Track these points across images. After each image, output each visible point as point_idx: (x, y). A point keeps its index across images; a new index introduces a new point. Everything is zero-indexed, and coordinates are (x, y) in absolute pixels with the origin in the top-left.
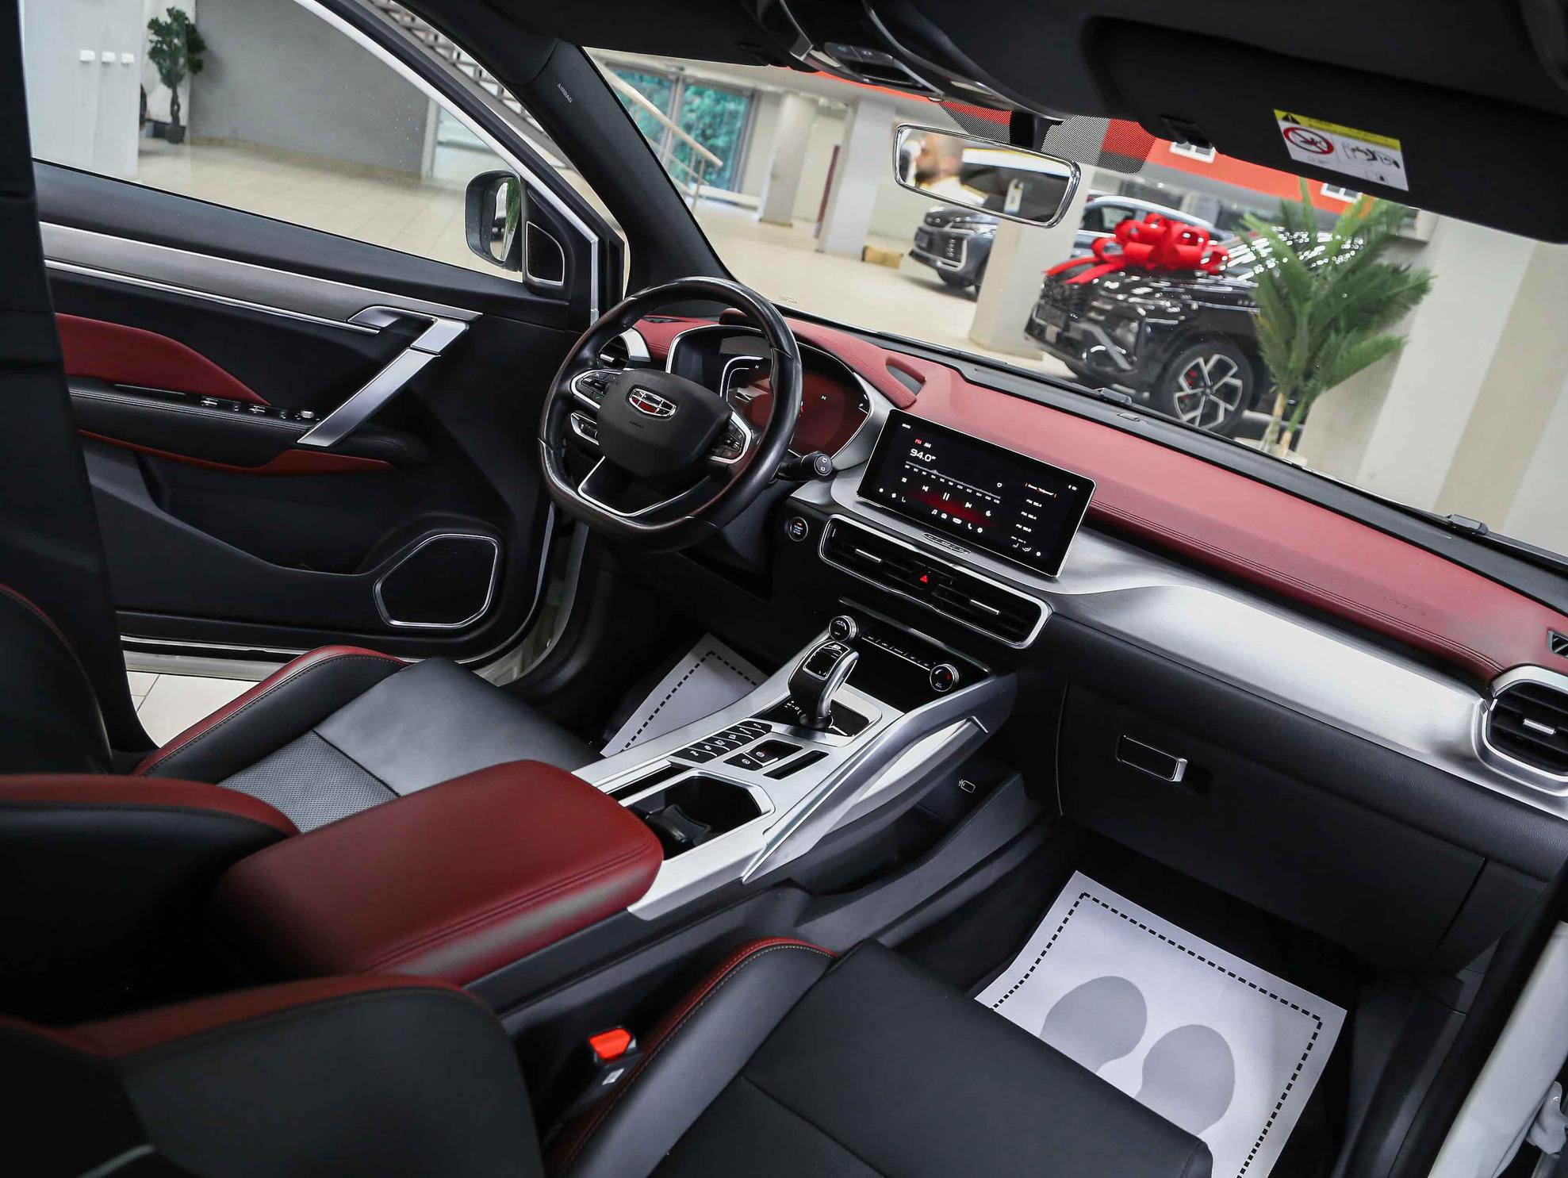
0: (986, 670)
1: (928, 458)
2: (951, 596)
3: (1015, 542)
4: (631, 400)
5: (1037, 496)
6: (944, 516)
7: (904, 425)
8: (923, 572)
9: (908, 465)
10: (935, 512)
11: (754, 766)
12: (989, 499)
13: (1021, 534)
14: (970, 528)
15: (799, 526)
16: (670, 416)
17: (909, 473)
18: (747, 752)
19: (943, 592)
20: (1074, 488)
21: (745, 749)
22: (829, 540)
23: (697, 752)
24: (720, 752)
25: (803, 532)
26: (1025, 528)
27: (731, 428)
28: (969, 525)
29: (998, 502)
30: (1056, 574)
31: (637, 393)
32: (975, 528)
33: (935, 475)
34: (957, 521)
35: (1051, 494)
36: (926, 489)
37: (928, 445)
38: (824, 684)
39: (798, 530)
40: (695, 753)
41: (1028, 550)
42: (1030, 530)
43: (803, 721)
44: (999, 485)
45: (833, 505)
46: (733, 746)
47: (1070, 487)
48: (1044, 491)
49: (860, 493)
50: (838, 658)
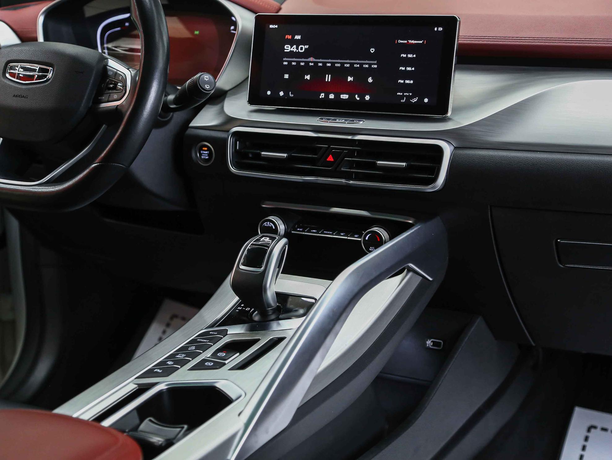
0: (410, 222)
1: (302, 49)
2: (359, 165)
3: (402, 97)
4: (7, 75)
5: (408, 49)
6: (332, 96)
7: (271, 26)
8: (328, 151)
9: (286, 61)
10: (322, 96)
11: (218, 366)
12: (367, 66)
13: (405, 88)
14: (358, 99)
15: (205, 151)
16: (50, 79)
17: (289, 69)
18: (208, 356)
19: (351, 165)
20: (440, 29)
21: (208, 354)
22: (236, 153)
23: (160, 369)
24: (183, 363)
25: (210, 155)
26: (407, 82)
27: (110, 73)
28: (356, 96)
29: (376, 66)
30: (446, 112)
31: (11, 68)
32: (362, 97)
33: (312, 62)
34: (345, 97)
35: (421, 42)
36: (308, 77)
37: (298, 37)
38: (263, 275)
39: (205, 155)
40: (158, 370)
41: (415, 100)
42: (412, 82)
43: (256, 318)
44: (372, 50)
45: (231, 121)
46: (194, 355)
47: (436, 29)
48: (413, 42)
49: (251, 101)
50: (269, 248)
